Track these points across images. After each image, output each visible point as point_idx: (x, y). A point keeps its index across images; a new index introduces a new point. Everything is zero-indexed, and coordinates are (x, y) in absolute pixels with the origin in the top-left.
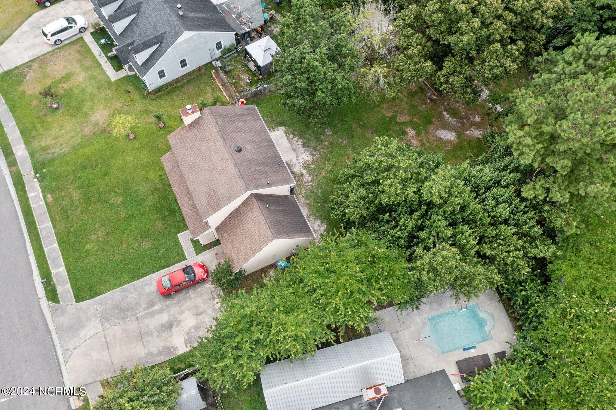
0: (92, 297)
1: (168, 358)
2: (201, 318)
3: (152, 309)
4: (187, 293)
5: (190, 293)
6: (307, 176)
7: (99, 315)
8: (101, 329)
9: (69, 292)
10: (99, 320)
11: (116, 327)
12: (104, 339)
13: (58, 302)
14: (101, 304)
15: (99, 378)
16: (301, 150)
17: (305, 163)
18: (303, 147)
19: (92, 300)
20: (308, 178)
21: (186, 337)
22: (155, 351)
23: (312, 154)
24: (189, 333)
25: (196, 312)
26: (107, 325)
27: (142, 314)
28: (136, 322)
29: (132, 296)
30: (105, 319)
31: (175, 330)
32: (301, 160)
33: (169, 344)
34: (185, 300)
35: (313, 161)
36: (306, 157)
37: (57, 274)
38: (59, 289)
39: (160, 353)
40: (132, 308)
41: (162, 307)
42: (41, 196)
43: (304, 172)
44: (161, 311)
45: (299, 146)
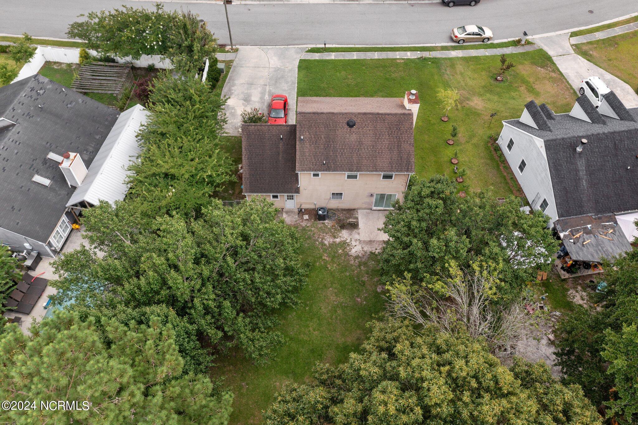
3: (267, 94)
6: (331, 240)
7: (282, 67)
9: (311, 58)
10: (279, 67)
11: (267, 73)
13: (306, 52)
14: (290, 70)
16: (368, 249)
17: (348, 245)
18: (371, 252)
19: (297, 66)
20: (328, 240)
23: (357, 257)
24: (233, 108)
26: (272, 69)
27: (268, 88)
29: (285, 86)
31: (242, 102)
32: (354, 243)
33: (233, 96)
35: (347, 255)
36: (356, 249)
37: (330, 55)
38: (317, 54)
40: (275, 84)
42: (405, 58)
43: (338, 240)
45: (374, 249)
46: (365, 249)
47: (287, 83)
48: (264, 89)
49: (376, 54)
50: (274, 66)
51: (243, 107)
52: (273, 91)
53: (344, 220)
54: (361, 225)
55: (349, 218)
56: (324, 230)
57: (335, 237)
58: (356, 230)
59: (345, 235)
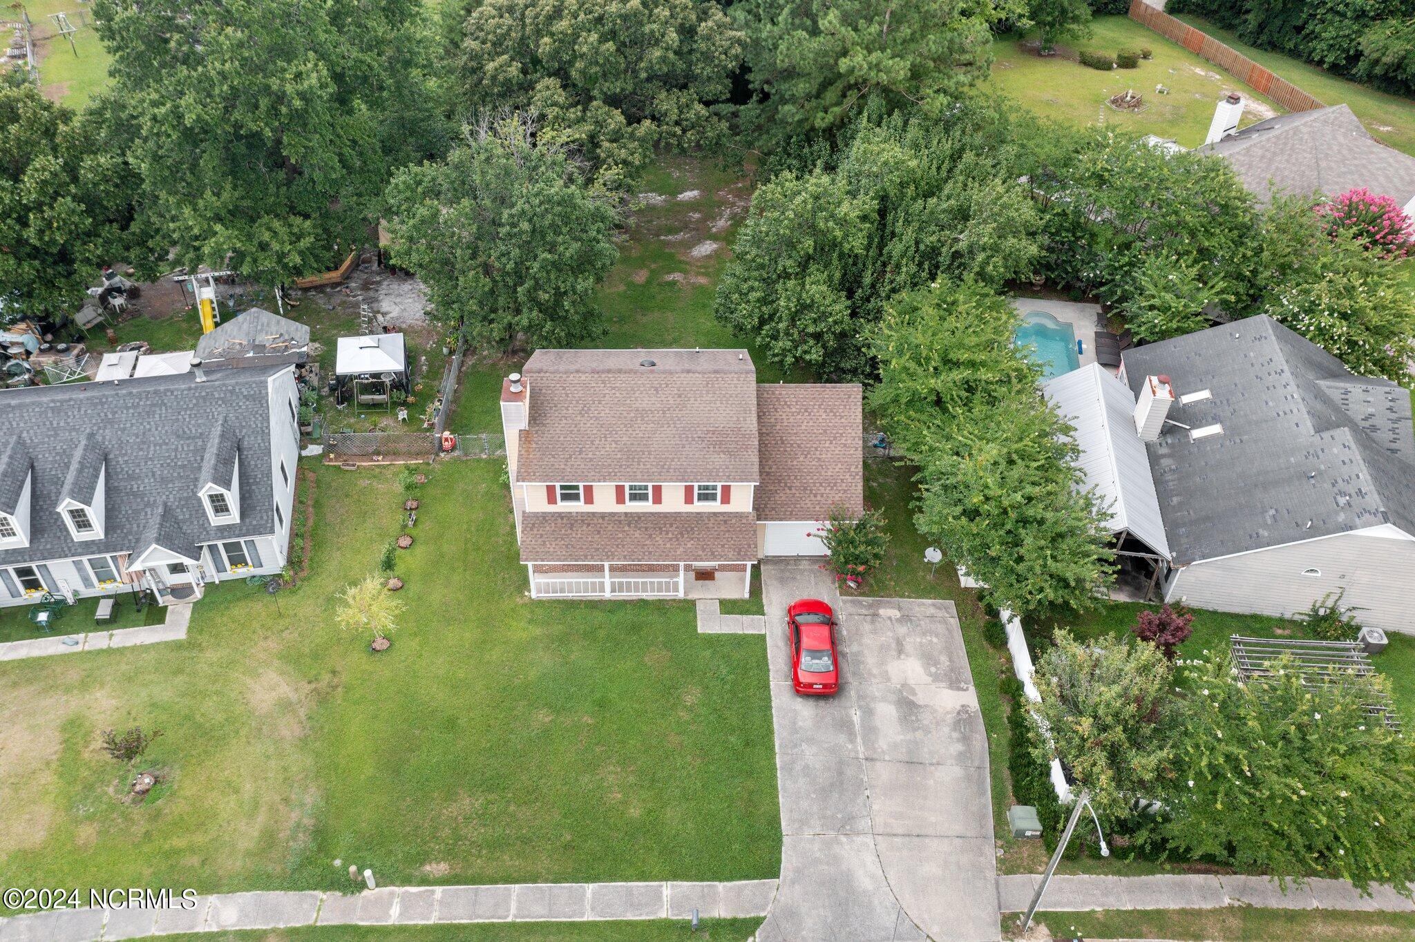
0: (778, 841)
1: (982, 728)
2: (908, 647)
3: (857, 727)
4: (844, 655)
5: (847, 650)
8: (868, 840)
10: (843, 839)
11: (875, 807)
21: (944, 684)
22: (960, 747)
25: (895, 653)
26: (863, 824)
28: (878, 764)
31: (920, 699)
34: (859, 662)
39: (965, 739)
41: (860, 707)
42: (414, 889)
44: (868, 713)
47: (807, 767)
48: (869, 742)
49: (513, 911)
50: (859, 840)
51: (911, 682)
52: (842, 738)
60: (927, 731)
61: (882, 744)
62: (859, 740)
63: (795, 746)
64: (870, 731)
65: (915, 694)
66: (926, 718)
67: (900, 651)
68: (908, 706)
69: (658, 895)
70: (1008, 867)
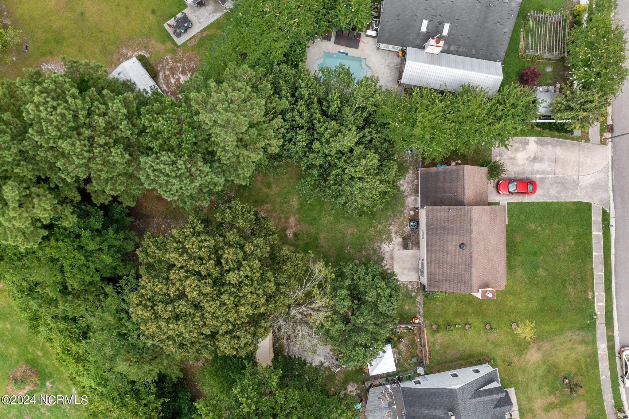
0: (580, 203)
1: (543, 138)
2: (513, 156)
3: (543, 176)
4: (515, 177)
5: (513, 176)
6: (393, 231)
7: (579, 187)
8: (580, 177)
9: (594, 213)
10: (580, 184)
11: (570, 174)
12: (580, 169)
13: (603, 209)
14: (575, 195)
15: (590, 145)
16: (387, 256)
17: (389, 242)
18: (384, 258)
19: (581, 200)
20: (393, 229)
21: (527, 147)
22: (550, 146)
23: (380, 248)
24: (524, 149)
25: (515, 161)
26: (576, 178)
27: (551, 176)
28: (556, 171)
29: (553, 191)
30: (576, 183)
31: (533, 155)
32: (391, 246)
33: (540, 147)
34: (518, 173)
35: (382, 241)
36: (386, 247)
37: (599, 231)
38: (600, 219)
39: (547, 144)
40: (556, 182)
41: (536, 174)
42: (596, 300)
43: (393, 235)
44: (537, 172)
45: (387, 259)
46: (386, 254)
47: (557, 193)
48: (549, 173)
49: (601, 273)
50: (580, 180)
51: (526, 157)
52: (547, 181)
53: (410, 239)
54: (406, 252)
55: (412, 243)
56: (402, 225)
57: (396, 233)
58: (402, 248)
59: (398, 240)
60: (544, 155)
61: (549, 169)
62: (548, 176)
63: (550, 196)
64: (544, 172)
65: (530, 157)
66: (540, 155)
67: (514, 159)
68: (535, 159)
69: (596, 236)
70: (587, 140)
